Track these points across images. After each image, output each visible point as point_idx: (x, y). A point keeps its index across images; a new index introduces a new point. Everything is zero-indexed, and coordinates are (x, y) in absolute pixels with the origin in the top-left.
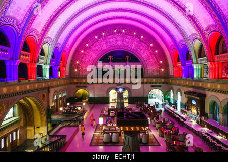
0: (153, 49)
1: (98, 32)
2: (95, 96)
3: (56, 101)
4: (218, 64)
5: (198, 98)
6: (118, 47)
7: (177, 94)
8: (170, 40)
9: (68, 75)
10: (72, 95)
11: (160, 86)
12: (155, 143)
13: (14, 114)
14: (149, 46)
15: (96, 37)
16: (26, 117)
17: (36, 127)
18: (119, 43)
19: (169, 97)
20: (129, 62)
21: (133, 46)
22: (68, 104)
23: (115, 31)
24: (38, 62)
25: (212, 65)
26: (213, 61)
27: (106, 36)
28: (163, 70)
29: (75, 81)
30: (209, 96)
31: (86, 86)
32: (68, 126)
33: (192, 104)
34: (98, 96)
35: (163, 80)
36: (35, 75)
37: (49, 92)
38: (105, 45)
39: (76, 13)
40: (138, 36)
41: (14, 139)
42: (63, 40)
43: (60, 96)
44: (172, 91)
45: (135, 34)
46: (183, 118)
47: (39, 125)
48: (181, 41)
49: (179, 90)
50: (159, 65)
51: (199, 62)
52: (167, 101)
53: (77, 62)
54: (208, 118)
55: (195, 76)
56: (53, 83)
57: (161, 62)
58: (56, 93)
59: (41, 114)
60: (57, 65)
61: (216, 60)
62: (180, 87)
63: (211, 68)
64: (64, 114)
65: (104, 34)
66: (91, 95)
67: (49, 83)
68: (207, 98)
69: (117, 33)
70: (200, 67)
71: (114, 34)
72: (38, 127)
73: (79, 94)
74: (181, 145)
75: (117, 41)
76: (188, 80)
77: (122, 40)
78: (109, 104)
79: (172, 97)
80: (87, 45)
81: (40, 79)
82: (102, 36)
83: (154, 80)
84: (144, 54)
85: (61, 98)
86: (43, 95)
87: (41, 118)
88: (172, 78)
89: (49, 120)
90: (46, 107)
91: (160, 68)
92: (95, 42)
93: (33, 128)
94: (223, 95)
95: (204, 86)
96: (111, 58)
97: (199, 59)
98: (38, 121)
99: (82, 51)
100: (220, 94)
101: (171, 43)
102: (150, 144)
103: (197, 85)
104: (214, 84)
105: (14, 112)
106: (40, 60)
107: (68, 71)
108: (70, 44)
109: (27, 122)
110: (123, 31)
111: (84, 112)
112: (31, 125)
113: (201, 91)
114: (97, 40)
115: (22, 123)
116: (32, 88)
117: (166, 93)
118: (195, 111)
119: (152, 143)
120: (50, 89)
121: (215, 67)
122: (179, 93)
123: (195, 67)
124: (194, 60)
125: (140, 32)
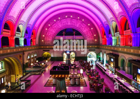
0: (90, 27)
1: (56, 17)
2: (55, 56)
3: (30, 59)
4: (126, 36)
5: (114, 57)
6: (68, 26)
7: (104, 55)
8: (100, 22)
9: (38, 43)
10: (41, 56)
11: (94, 50)
12: (84, 84)
13: (2, 67)
14: (87, 25)
15: (55, 20)
16: (10, 69)
17: (16, 75)
18: (69, 24)
19: (99, 57)
20: (75, 35)
21: (78, 25)
22: (37, 61)
23: (66, 16)
24: (15, 36)
25: (122, 37)
26: (123, 35)
27: (61, 20)
28: (96, 40)
29: (42, 47)
30: (120, 56)
31: (49, 51)
32: (35, 74)
33: (111, 61)
34: (56, 56)
35: (96, 47)
36: (13, 44)
37: (24, 54)
38: (60, 25)
39: (39, 6)
40: (81, 19)
41: (3, 82)
42: (33, 22)
43: (32, 57)
44: (101, 53)
45: (79, 18)
46: (105, 69)
47: (18, 74)
48: (105, 22)
49: (105, 52)
50: (94, 37)
51: (116, 35)
52: (98, 59)
53: (44, 36)
54: (120, 69)
55: (113, 44)
56: (26, 49)
57: (95, 35)
58: (29, 54)
59: (19, 67)
60: (29, 38)
61: (124, 34)
62: (105, 50)
63: (122, 39)
64: (34, 67)
65: (59, 18)
66: (52, 56)
67: (24, 49)
68: (119, 57)
69: (68, 17)
70: (116, 38)
71: (65, 18)
72: (18, 75)
73: (45, 55)
74: (98, 85)
75: (67, 23)
76: (109, 46)
77: (71, 22)
78: (63, 61)
79: (101, 57)
80: (49, 25)
81: (17, 46)
82: (59, 20)
83: (91, 47)
84: (85, 31)
85: (33, 58)
86: (20, 56)
87: (19, 69)
88: (101, 45)
89: (24, 71)
90: (22, 63)
91: (94, 39)
92: (54, 23)
93: (14, 76)
94: (128, 55)
95: (118, 50)
96: (64, 33)
97: (115, 33)
98: (17, 72)
99: (46, 29)
100: (126, 55)
101: (100, 23)
102: (81, 85)
103: (114, 49)
104: (123, 49)
105: (2, 66)
106: (16, 35)
107: (38, 41)
108: (38, 25)
109: (11, 72)
110: (71, 16)
111: (46, 66)
112: (13, 74)
113: (116, 53)
114: (55, 22)
115: (7, 73)
116: (12, 52)
117: (98, 54)
118: (113, 65)
119: (83, 84)
120: (25, 52)
121: (124, 38)
122: (105, 54)
123: (113, 38)
124: (113, 34)
125: (82, 17)
